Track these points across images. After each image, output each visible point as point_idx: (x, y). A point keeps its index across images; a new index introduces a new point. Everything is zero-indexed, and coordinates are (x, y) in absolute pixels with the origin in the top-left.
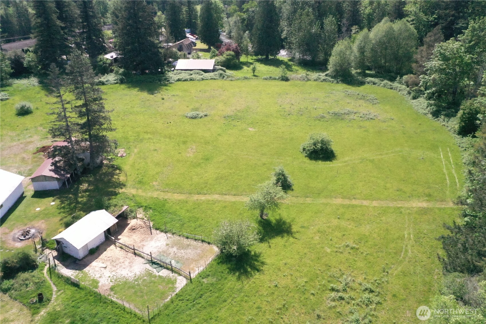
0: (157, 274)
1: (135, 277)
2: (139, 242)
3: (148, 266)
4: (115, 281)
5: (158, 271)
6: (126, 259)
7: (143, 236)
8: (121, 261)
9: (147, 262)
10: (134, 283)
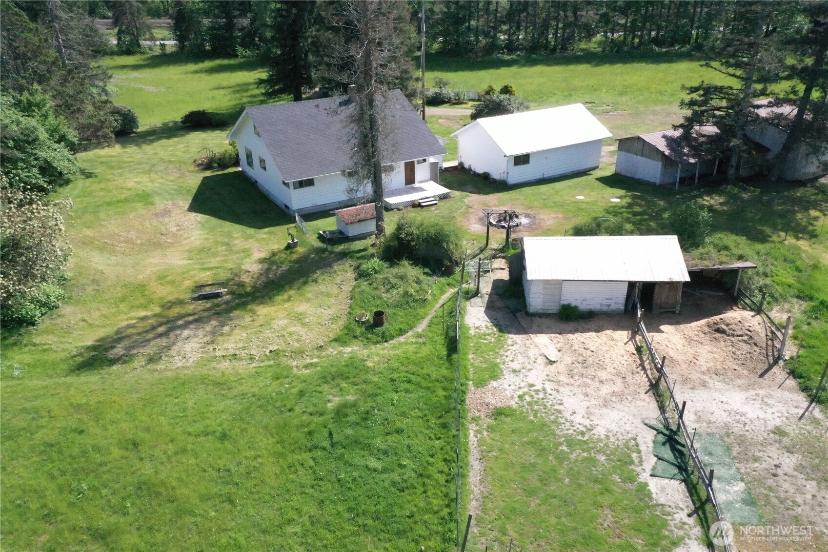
0: (645, 477)
1: (583, 434)
2: (704, 368)
3: (647, 439)
4: (529, 404)
5: (659, 471)
6: (619, 381)
7: (731, 364)
8: (603, 375)
9: (660, 426)
10: (561, 444)
